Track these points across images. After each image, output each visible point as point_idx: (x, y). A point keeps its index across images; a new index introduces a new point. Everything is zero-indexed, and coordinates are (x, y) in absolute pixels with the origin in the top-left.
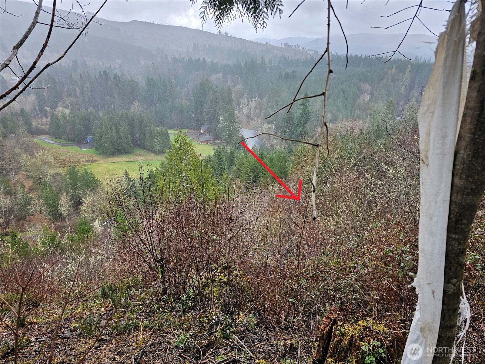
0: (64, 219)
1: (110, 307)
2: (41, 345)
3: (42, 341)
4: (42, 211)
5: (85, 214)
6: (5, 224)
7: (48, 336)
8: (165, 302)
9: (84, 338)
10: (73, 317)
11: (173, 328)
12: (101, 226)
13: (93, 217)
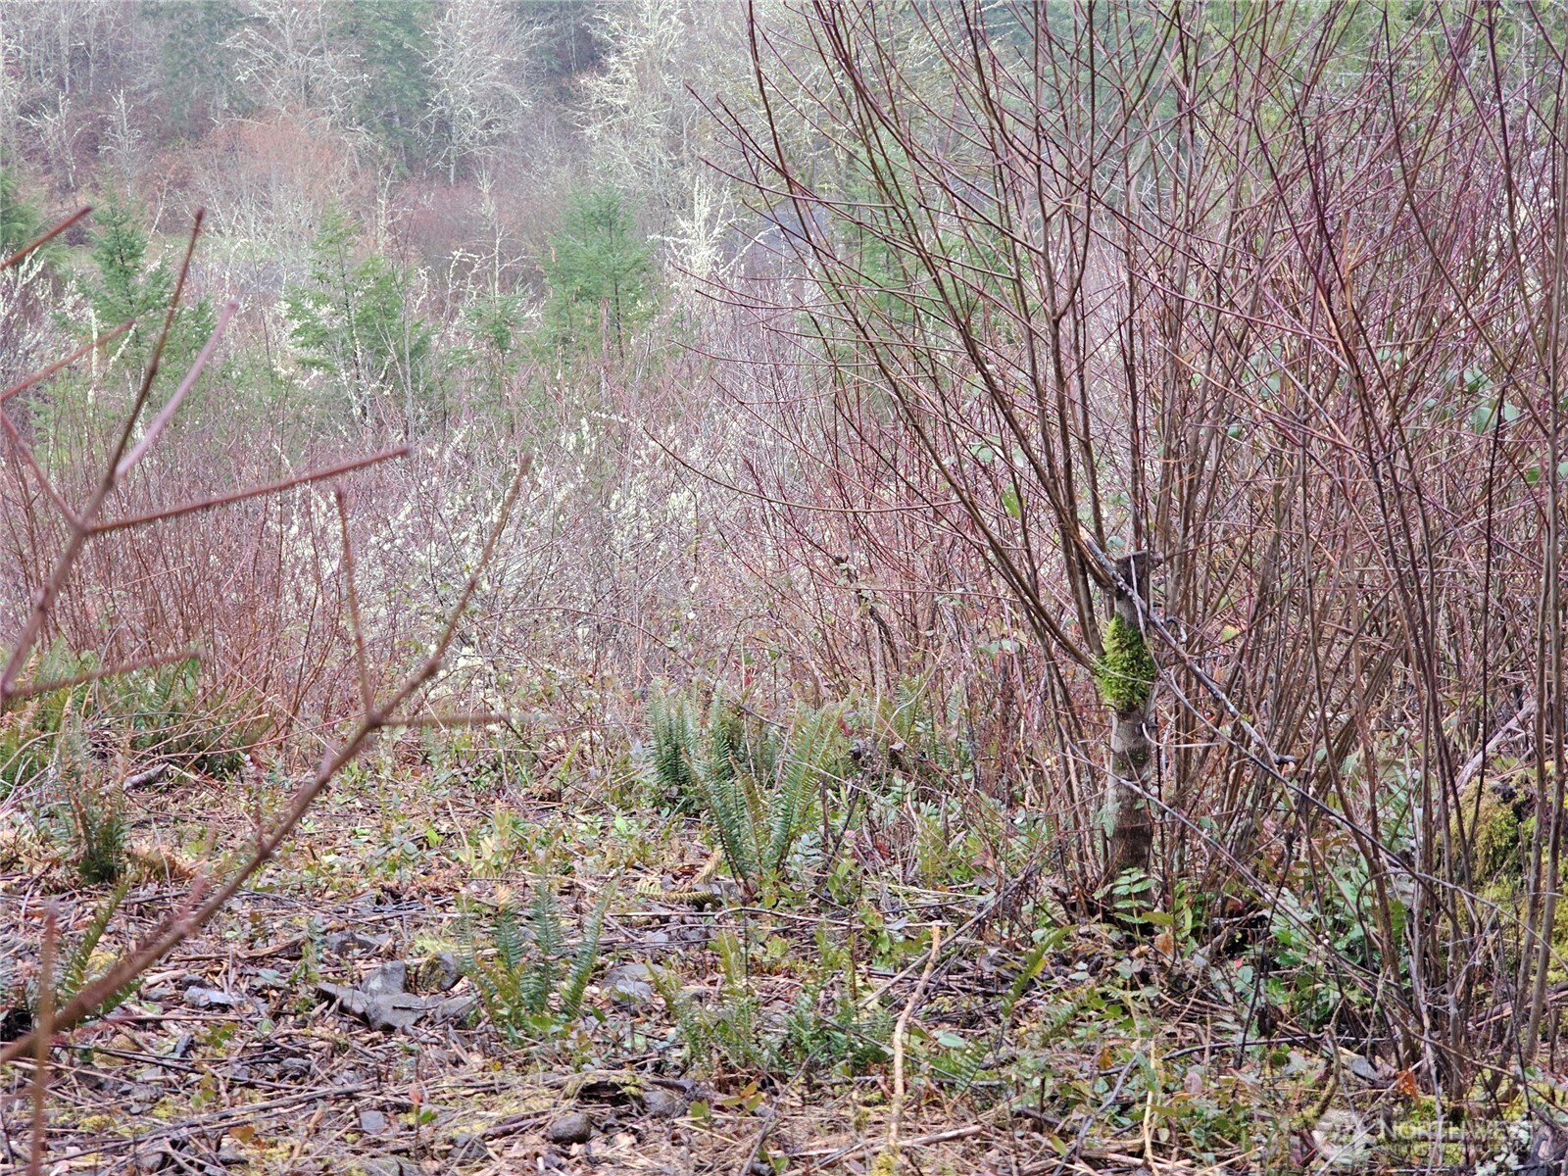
0: (466, 167)
1: (708, 880)
2: (207, 1032)
3: (210, 1007)
4: (319, 88)
5: (619, 144)
6: (70, 159)
7: (258, 983)
8: (1123, 926)
9: (484, 1050)
10: (437, 892)
11: (1156, 1136)
12: (728, 259)
13: (672, 176)
